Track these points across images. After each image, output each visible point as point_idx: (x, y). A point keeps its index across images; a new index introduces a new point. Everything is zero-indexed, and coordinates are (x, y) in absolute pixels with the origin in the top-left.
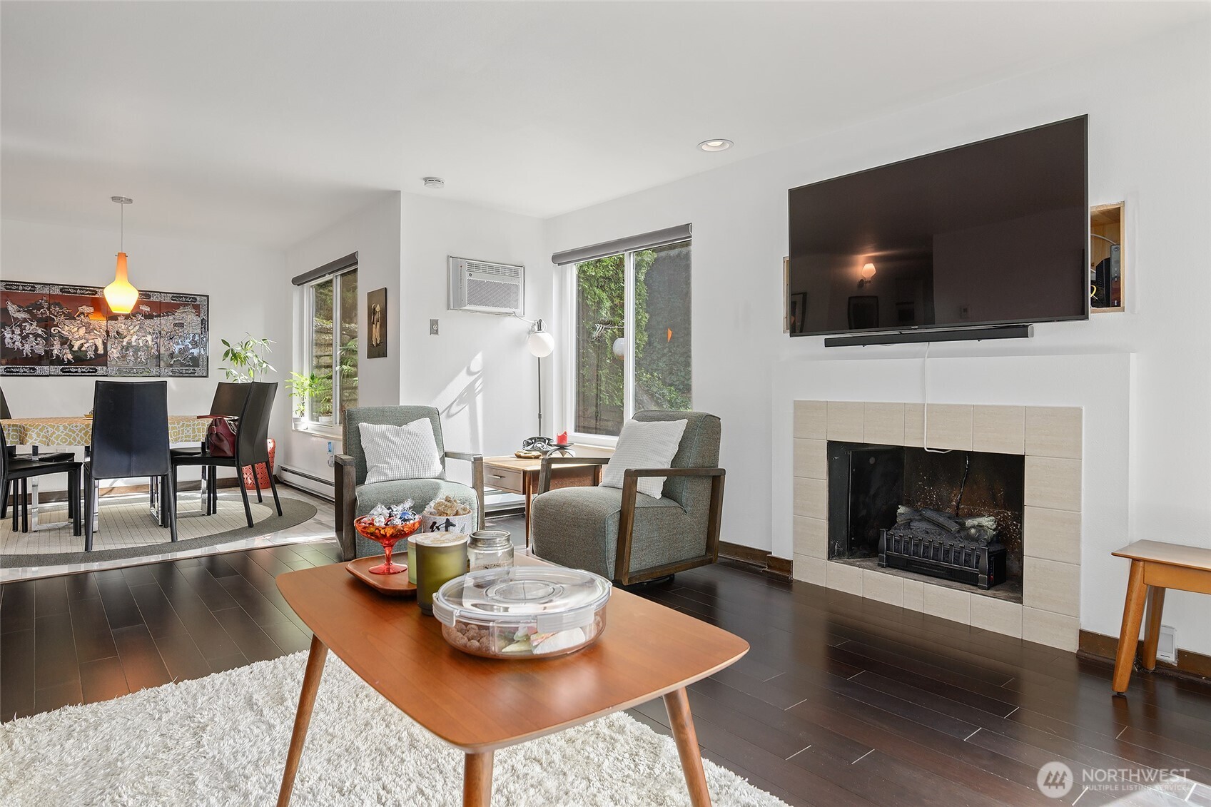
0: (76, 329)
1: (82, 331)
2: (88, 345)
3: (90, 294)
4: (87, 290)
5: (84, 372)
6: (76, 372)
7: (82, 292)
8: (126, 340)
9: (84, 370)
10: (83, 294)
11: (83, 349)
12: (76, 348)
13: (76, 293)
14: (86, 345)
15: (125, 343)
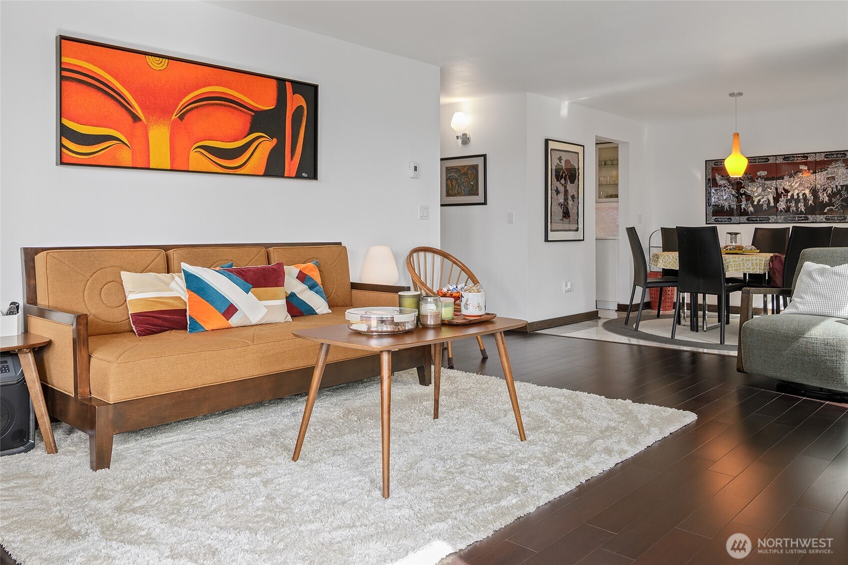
0: (756, 189)
1: (760, 190)
2: (764, 200)
3: (763, 162)
4: (762, 159)
5: (762, 221)
6: (756, 220)
7: (760, 161)
8: (790, 194)
9: (761, 219)
10: (760, 162)
11: (761, 203)
12: (755, 203)
13: (755, 162)
14: (762, 201)
15: (789, 197)
